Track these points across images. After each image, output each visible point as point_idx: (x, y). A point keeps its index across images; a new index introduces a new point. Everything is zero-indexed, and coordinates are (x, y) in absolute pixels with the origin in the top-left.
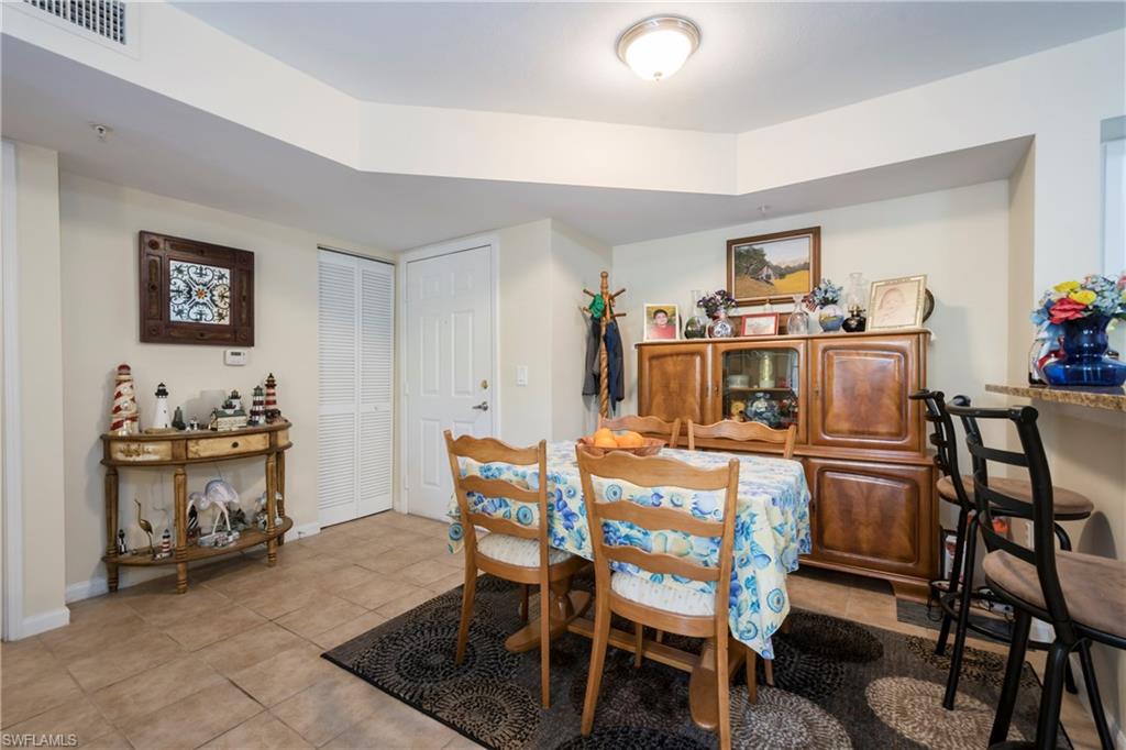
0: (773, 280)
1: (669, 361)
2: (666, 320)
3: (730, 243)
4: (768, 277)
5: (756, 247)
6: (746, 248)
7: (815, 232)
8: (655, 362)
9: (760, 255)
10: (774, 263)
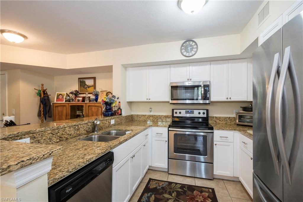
0: (87, 88)
1: (59, 107)
2: (62, 97)
3: (79, 78)
4: (86, 87)
5: (84, 80)
6: (82, 80)
7: (94, 78)
8: (56, 108)
9: (85, 82)
10: (87, 84)
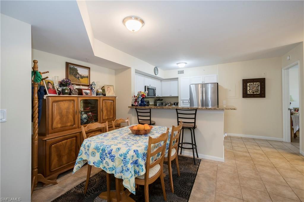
0: (80, 79)
1: (62, 103)
6: (72, 67)
7: (89, 68)
8: (55, 104)
